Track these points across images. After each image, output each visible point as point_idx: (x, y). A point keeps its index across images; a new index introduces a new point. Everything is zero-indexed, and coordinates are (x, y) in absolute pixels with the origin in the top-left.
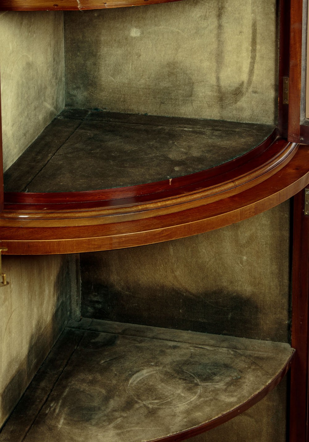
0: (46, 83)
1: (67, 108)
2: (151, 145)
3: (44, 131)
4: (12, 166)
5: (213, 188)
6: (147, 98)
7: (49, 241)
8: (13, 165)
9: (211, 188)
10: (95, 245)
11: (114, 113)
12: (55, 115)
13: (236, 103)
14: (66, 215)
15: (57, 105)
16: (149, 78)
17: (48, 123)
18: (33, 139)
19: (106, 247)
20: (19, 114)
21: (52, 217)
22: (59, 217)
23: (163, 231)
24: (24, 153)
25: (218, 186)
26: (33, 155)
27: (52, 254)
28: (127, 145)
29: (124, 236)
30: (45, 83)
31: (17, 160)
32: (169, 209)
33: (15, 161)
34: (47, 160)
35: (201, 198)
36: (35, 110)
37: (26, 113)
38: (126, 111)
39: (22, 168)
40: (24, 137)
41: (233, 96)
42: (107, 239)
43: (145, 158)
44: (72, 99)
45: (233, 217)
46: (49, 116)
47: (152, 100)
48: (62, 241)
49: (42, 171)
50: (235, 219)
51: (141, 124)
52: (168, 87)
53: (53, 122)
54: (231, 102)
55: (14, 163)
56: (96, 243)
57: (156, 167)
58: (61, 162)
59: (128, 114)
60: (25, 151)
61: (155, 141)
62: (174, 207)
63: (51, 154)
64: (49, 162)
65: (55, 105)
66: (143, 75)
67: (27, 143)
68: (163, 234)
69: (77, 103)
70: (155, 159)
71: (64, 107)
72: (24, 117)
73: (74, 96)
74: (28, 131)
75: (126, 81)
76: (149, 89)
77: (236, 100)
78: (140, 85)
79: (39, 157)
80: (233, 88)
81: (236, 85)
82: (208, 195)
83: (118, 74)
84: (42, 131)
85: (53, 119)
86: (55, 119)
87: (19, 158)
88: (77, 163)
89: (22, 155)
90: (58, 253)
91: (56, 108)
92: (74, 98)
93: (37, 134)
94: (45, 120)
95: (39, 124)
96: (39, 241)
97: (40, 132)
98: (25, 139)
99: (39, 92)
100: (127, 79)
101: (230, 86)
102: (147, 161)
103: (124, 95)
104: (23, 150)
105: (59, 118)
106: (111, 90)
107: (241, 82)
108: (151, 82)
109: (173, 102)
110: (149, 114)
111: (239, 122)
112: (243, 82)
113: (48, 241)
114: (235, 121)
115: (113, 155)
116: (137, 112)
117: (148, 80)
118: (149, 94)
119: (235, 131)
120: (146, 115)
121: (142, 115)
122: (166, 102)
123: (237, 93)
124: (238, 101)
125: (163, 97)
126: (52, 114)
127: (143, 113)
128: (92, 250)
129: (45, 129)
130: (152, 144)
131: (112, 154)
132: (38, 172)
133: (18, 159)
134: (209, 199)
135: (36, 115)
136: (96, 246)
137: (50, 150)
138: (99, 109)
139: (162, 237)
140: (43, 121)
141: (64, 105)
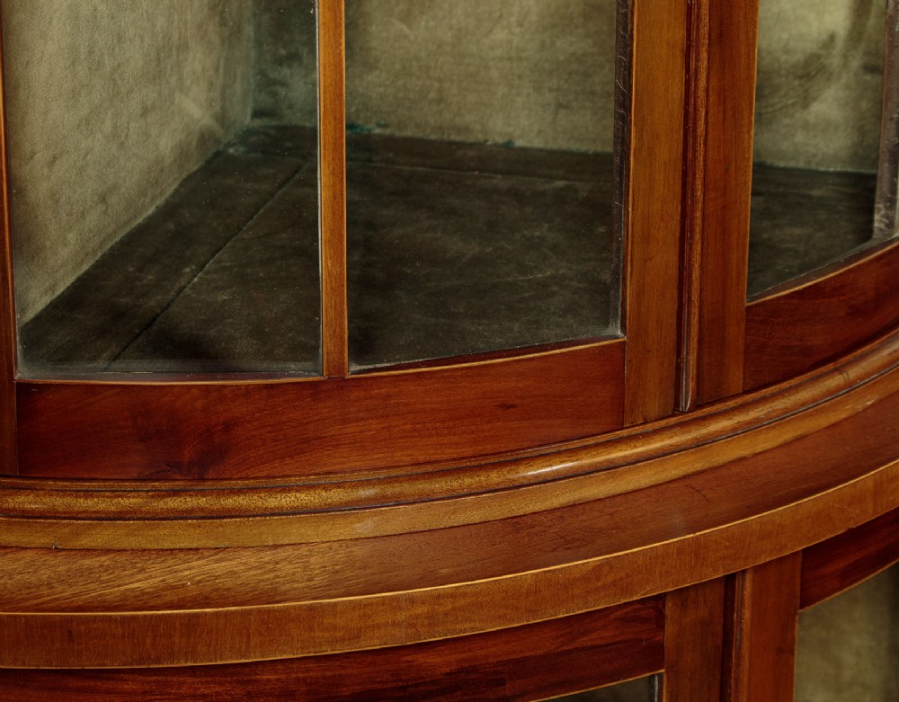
0: (186, 30)
1: (258, 122)
2: (536, 241)
3: (176, 191)
4: (47, 307)
5: (774, 396)
6: (514, 91)
7: (151, 616)
8: (53, 306)
9: (768, 395)
10: (335, 628)
11: (407, 140)
12: (218, 141)
13: (806, 106)
14: (230, 502)
15: (223, 109)
16: (520, 25)
17: (193, 167)
18: (136, 217)
19: (377, 638)
20: (79, 125)
21: (174, 510)
22: (202, 510)
23: (599, 567)
24: (97, 261)
25: (790, 388)
26: (131, 269)
27: (165, 666)
28: (455, 239)
29: (450, 591)
30: (183, 31)
31: (68, 288)
32: (620, 474)
33: (61, 289)
34: (178, 285)
35: (733, 433)
36: (142, 115)
37: (108, 123)
38: (443, 134)
39: (80, 316)
40: (101, 207)
41: (796, 83)
42: (383, 604)
43: (520, 283)
44: (274, 94)
45: (849, 505)
46: (194, 143)
47: (528, 95)
48: (206, 614)
49: (154, 328)
50: (857, 512)
51: (497, 172)
52: (584, 55)
53: (209, 162)
54: (790, 102)
55: (59, 297)
56: (340, 622)
57: (561, 316)
58: (222, 297)
59: (451, 143)
60: (102, 256)
61: (547, 225)
62: (639, 467)
63: (194, 267)
64: (182, 294)
65: (217, 109)
66: (501, 16)
67: (113, 226)
68: (598, 579)
69: (290, 107)
70: (555, 289)
71: (247, 120)
72: (99, 136)
73: (283, 84)
74: (115, 187)
75: (448, 36)
76: (521, 59)
77: (805, 98)
78: (492, 48)
79: (150, 277)
80: (798, 57)
81: (810, 47)
82: (757, 420)
83: (422, 13)
84: (170, 191)
85: (210, 154)
86: (218, 154)
87: (79, 280)
88: (282, 299)
89: (89, 269)
90: (186, 662)
91: (222, 118)
92: (282, 91)
93: (153, 199)
94: (182, 154)
95: (159, 167)
96: (110, 617)
97: (161, 194)
98: (105, 212)
99: (159, 60)
100: (451, 28)
101: (786, 51)
102: (526, 295)
103: (440, 81)
104: (94, 252)
105: (231, 151)
106: (397, 66)
107: (824, 37)
108: (527, 37)
109: (599, 105)
110: (519, 143)
111: (814, 167)
112: (832, 38)
113: (145, 616)
114: (801, 165)
115: (409, 271)
116: (481, 137)
117: (517, 30)
118: (520, 77)
119: (811, 197)
120: (508, 146)
121: (495, 145)
122: (574, 104)
123: (813, 73)
124: (815, 99)
125: (565, 87)
126: (205, 138)
127: (500, 140)
128: (324, 648)
129: (181, 185)
130: (538, 237)
131: (404, 269)
132: (137, 331)
133: (73, 284)
134: (761, 437)
135: (147, 134)
136: (339, 634)
137: (188, 253)
138: (358, 126)
139: (597, 589)
140: (175, 160)
141: (249, 111)
